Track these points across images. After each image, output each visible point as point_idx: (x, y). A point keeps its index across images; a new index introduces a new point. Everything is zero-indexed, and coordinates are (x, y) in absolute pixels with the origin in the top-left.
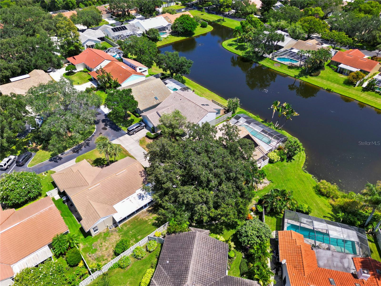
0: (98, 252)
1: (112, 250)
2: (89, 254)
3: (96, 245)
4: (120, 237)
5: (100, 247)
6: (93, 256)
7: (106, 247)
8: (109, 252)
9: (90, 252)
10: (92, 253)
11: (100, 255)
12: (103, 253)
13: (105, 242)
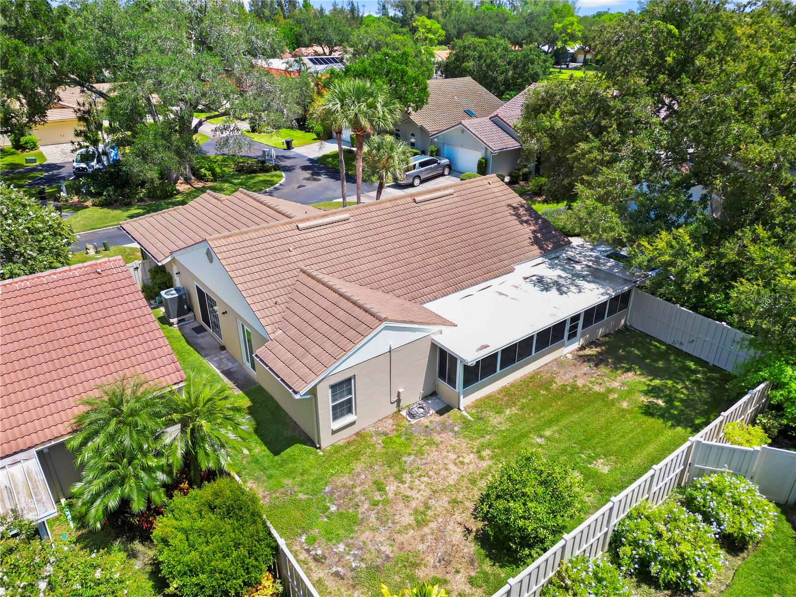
0: (368, 534)
1: (460, 529)
2: (312, 541)
3: (348, 490)
4: (482, 458)
5: (375, 504)
6: (341, 557)
7: (414, 504)
8: (440, 535)
9: (315, 532)
10: (330, 536)
11: (386, 549)
12: (400, 538)
13: (399, 478)
